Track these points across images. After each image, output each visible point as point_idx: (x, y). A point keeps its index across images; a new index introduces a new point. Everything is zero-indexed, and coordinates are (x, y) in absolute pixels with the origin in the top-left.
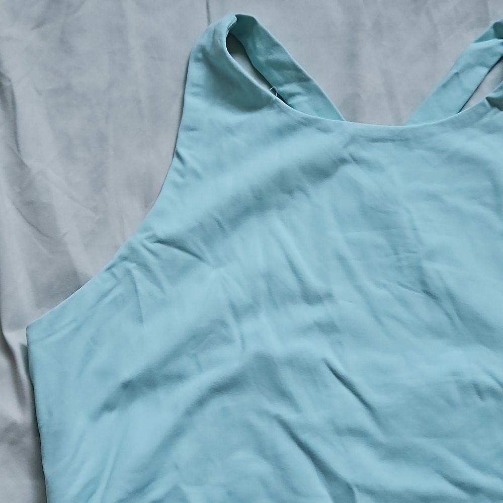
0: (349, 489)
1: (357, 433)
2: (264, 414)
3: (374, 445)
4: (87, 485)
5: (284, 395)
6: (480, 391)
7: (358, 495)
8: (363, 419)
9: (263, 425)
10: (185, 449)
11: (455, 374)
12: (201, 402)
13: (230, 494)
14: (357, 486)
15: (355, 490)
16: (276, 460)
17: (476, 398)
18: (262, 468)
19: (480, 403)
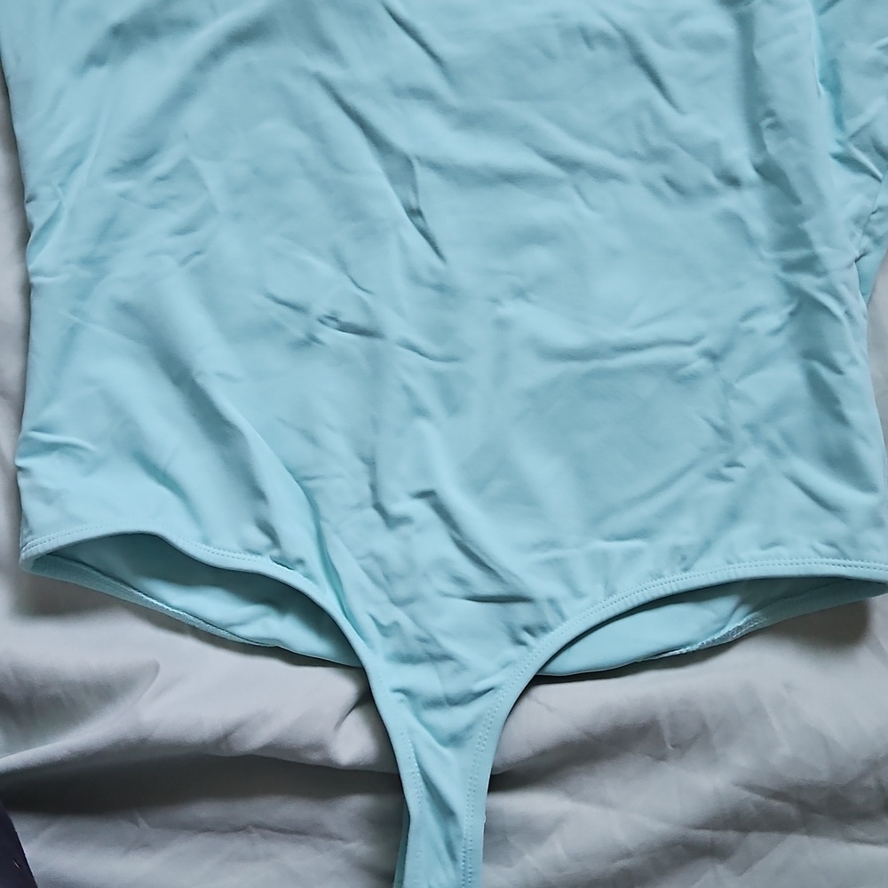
0: (407, 162)
1: (422, 94)
2: (301, 72)
3: (445, 110)
4: (68, 150)
5: (326, 46)
6: (588, 37)
7: (418, 169)
8: (430, 76)
9: (299, 87)
10: (196, 115)
11: (555, 15)
12: (215, 55)
13: (256, 171)
14: (418, 158)
15: (415, 163)
16: (316, 131)
17: (584, 47)
18: (298, 140)
19: (588, 54)
